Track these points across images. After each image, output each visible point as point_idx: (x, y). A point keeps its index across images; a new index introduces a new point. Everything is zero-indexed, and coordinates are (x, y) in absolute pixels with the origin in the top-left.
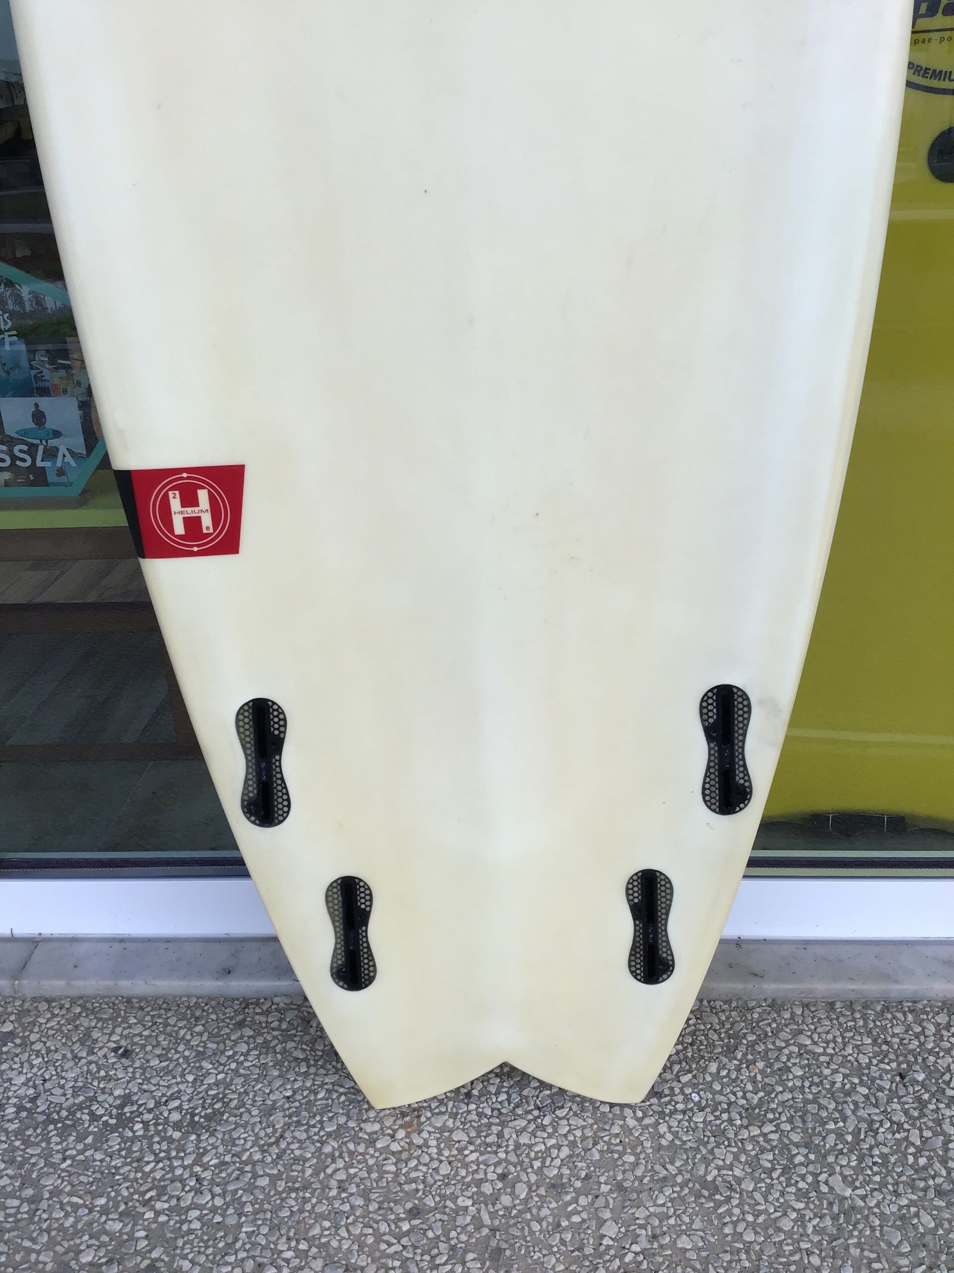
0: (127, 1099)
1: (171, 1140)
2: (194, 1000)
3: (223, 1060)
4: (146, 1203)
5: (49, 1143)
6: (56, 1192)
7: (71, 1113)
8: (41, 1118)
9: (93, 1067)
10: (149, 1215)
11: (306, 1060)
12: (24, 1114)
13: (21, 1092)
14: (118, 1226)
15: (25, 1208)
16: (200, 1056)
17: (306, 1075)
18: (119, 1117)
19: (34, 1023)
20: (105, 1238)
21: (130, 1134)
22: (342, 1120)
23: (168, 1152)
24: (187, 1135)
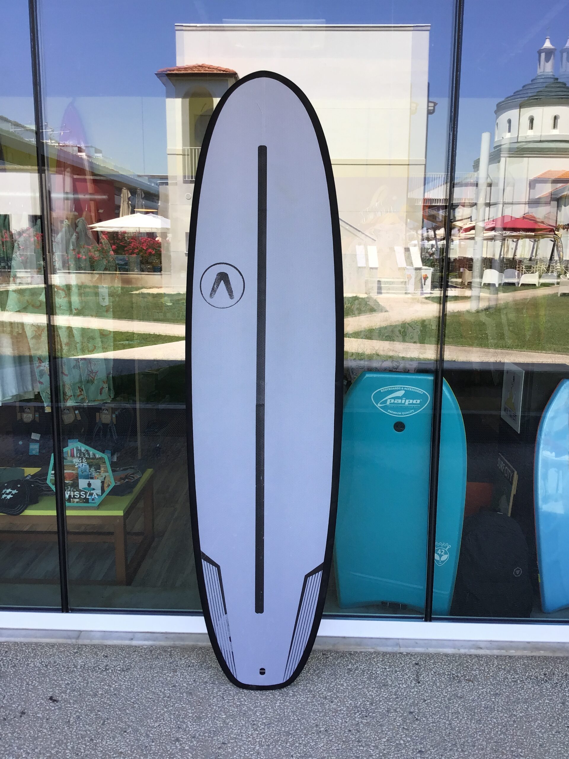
0: (107, 665)
1: (118, 673)
2: (123, 646)
3: (130, 658)
4: (112, 684)
5: (89, 673)
6: (91, 682)
7: (94, 668)
8: (87, 669)
9: (98, 659)
10: (114, 686)
11: (151, 659)
12: (82, 668)
13: (81, 664)
14: (107, 688)
15: (85, 684)
16: (125, 657)
17: (151, 662)
18: (105, 669)
19: (82, 650)
21: (108, 672)
22: (158, 670)
23: (117, 675)
24: (122, 672)
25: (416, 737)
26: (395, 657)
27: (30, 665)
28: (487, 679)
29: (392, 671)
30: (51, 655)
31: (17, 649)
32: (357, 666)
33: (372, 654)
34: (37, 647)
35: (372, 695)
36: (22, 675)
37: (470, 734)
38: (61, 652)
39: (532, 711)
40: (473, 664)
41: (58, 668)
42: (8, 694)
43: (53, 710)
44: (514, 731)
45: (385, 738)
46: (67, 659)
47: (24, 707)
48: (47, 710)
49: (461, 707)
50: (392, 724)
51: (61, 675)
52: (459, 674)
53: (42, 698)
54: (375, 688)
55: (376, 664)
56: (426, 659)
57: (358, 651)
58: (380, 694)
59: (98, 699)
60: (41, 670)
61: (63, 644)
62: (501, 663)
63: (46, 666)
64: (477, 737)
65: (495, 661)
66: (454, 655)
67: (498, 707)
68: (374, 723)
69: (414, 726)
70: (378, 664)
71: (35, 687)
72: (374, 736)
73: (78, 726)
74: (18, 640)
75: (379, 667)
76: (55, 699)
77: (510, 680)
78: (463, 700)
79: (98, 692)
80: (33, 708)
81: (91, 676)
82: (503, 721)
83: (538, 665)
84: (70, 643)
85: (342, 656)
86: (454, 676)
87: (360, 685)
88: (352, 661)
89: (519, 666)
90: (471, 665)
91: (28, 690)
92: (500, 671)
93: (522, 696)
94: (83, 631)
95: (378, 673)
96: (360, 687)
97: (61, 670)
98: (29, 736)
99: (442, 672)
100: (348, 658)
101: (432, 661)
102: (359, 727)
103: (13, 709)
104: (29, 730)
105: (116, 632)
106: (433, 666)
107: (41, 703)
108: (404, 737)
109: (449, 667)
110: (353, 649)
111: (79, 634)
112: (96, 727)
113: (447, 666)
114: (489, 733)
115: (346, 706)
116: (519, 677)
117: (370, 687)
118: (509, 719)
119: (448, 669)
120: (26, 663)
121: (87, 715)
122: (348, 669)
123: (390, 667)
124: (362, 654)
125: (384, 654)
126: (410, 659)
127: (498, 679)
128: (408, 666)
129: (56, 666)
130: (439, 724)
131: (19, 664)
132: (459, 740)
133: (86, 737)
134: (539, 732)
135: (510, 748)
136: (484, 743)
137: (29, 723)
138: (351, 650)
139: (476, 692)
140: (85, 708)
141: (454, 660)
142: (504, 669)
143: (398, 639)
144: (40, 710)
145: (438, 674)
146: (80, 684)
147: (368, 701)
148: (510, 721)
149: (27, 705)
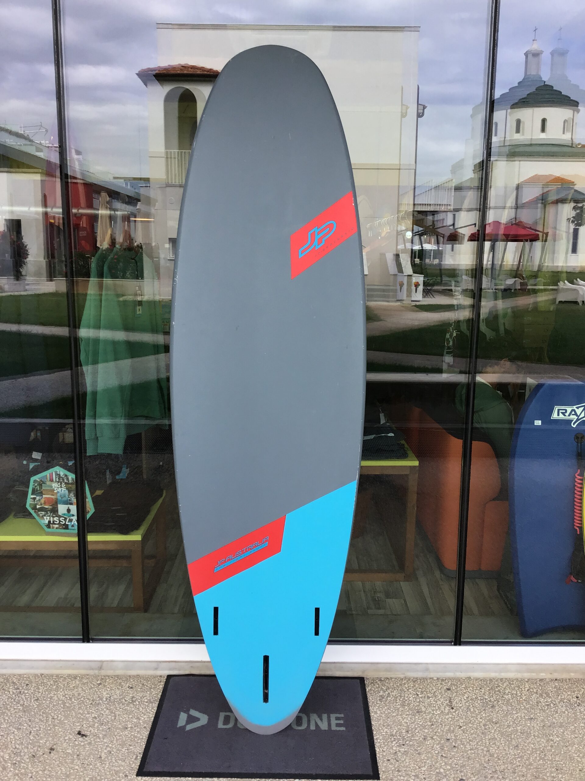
0: (133, 697)
1: (145, 705)
2: (147, 677)
3: (156, 689)
4: (141, 717)
5: (115, 705)
6: (119, 715)
7: (120, 700)
8: (113, 701)
9: (123, 691)
10: (143, 718)
12: (108, 700)
13: (106, 696)
14: (136, 720)
15: (113, 717)
16: (151, 688)
18: (132, 701)
19: (106, 681)
20: (133, 723)
23: (145, 707)
24: (149, 704)
25: (456, 765)
26: (426, 682)
27: (53, 698)
28: (519, 703)
29: (425, 697)
30: (73, 687)
31: (38, 681)
32: (389, 693)
33: (402, 679)
34: (59, 679)
35: (407, 723)
36: (46, 709)
37: (509, 760)
38: (84, 684)
39: (568, 735)
40: (505, 688)
41: (82, 701)
42: (35, 729)
43: (83, 745)
44: (553, 756)
45: (425, 767)
46: (91, 691)
47: (52, 742)
48: (76, 746)
49: (498, 733)
50: (429, 752)
51: (86, 709)
52: (492, 699)
53: (70, 733)
54: (409, 715)
55: (408, 690)
56: (457, 683)
57: (389, 676)
58: (415, 721)
59: (128, 733)
60: (66, 703)
61: (85, 675)
62: (532, 687)
63: (71, 699)
64: (516, 763)
65: (527, 684)
66: (484, 680)
67: (534, 732)
68: (412, 751)
69: (453, 754)
70: (410, 690)
71: (61, 722)
72: (413, 765)
73: (111, 762)
74: (38, 672)
75: (411, 693)
76: (84, 734)
77: (544, 704)
78: (498, 725)
79: (127, 725)
80: (62, 744)
81: (118, 708)
82: (540, 746)
83: (569, 688)
84: (93, 674)
85: (372, 683)
86: (487, 701)
87: (393, 713)
88: (383, 687)
89: (551, 689)
90: (503, 689)
91: (54, 726)
92: (532, 695)
93: (556, 720)
94: (105, 661)
95: (410, 699)
96: (394, 714)
97: (87, 703)
98: (61, 773)
99: (474, 697)
100: (379, 685)
101: (464, 686)
102: (398, 757)
103: (41, 745)
104: (59, 766)
105: (140, 661)
106: (465, 691)
107: (69, 739)
108: (443, 765)
109: (481, 692)
110: (383, 675)
111: (101, 665)
112: (130, 763)
113: (479, 690)
114: (528, 759)
115: (382, 735)
116: (552, 700)
117: (404, 714)
118: (546, 744)
119: (480, 694)
120: (48, 696)
121: (118, 750)
122: (381, 696)
123: (422, 693)
124: (393, 680)
125: (415, 680)
126: (441, 684)
127: (531, 703)
128: (440, 691)
129: (80, 698)
130: (478, 750)
131: (42, 697)
132: (499, 767)
133: (120, 773)
134: (578, 756)
135: (551, 774)
136: (524, 770)
137: (59, 759)
138: (381, 676)
139: (510, 717)
140: (115, 742)
141: (485, 685)
142: (537, 693)
143: (427, 664)
144: (69, 746)
145: (471, 700)
146: (108, 718)
147: (404, 729)
148: (547, 746)
149: (55, 740)
